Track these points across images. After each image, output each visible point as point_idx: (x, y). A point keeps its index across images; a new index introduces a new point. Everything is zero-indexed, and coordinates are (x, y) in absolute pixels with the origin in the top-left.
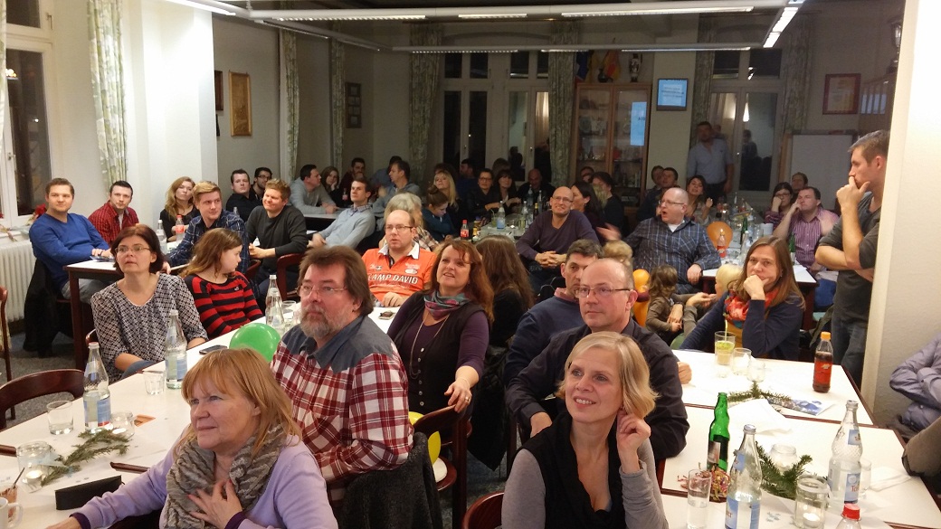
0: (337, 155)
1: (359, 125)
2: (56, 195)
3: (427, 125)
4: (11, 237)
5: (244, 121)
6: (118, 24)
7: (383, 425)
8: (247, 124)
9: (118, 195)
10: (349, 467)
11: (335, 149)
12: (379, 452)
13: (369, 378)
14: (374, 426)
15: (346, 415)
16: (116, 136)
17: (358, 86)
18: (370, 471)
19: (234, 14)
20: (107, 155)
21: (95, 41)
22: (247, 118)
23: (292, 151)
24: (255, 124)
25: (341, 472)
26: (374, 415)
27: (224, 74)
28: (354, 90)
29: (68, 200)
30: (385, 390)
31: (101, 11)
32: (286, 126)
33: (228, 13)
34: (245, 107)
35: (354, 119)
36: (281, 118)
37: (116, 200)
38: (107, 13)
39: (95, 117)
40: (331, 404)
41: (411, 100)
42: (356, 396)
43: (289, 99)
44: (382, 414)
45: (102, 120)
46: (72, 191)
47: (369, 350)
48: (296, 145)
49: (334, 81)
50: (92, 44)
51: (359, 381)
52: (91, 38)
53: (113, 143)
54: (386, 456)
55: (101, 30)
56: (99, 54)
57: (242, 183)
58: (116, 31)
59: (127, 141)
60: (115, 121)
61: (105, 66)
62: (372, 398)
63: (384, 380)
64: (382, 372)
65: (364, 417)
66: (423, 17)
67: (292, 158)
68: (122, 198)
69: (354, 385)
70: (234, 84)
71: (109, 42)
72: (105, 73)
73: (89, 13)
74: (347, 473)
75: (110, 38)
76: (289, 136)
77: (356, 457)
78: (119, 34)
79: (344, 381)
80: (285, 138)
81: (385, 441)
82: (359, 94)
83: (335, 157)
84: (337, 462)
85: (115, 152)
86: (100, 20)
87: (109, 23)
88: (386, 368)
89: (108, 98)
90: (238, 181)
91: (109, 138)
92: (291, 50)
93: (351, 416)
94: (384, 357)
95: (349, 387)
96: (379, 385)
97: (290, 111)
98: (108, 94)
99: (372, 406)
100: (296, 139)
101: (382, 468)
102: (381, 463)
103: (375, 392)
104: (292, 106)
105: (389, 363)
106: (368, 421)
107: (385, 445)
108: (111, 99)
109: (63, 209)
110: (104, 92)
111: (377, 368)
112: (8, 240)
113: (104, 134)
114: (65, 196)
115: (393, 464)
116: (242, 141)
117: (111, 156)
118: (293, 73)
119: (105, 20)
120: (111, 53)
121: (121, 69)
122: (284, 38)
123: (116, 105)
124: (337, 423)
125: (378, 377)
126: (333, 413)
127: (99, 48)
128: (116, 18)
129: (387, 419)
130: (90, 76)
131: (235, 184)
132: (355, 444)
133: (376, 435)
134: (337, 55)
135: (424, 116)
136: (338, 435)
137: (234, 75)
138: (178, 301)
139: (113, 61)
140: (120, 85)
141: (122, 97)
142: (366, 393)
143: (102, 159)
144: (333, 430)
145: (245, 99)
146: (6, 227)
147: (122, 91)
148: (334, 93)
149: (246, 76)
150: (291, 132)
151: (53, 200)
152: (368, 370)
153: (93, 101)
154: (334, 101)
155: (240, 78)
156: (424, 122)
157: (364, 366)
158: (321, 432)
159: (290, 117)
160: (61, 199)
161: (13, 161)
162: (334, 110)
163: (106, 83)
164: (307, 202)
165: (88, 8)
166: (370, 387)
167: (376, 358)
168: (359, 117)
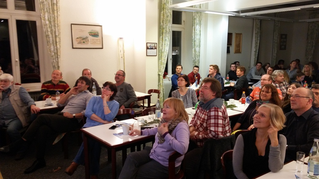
0: (274, 59)
1: (285, 49)
2: (178, 69)
3: (314, 48)
4: (169, 80)
5: (239, 48)
6: (201, 22)
7: (215, 126)
8: (240, 49)
9: (195, 70)
10: (206, 136)
11: (273, 57)
12: (214, 134)
13: (212, 113)
14: (212, 126)
15: (207, 123)
16: (198, 53)
17: (286, 35)
18: (211, 138)
19: (235, 15)
20: (194, 59)
21: (194, 27)
22: (240, 47)
23: (255, 58)
24: (243, 49)
25: (204, 137)
26: (213, 123)
27: (233, 34)
28: (284, 36)
29: (181, 70)
30: (216, 117)
31: (196, 19)
32: (254, 49)
33: (233, 15)
34: (239, 44)
35: (283, 47)
36: (252, 47)
37: (194, 71)
38: (198, 19)
39: (193, 48)
40: (204, 119)
41: (308, 38)
42: (209, 118)
43: (256, 41)
44: (215, 123)
45: (194, 49)
46: (182, 68)
47: (214, 106)
48: (257, 56)
49: (275, 33)
50: (193, 28)
51: (210, 114)
52: (193, 26)
53: (196, 55)
54: (215, 135)
55: (196, 24)
56: (195, 31)
57: (233, 67)
58: (200, 24)
59: (200, 55)
60: (197, 49)
61: (196, 34)
62: (213, 119)
63: (216, 114)
64: (216, 112)
65: (210, 124)
66: (300, 9)
67: (255, 60)
68: (196, 71)
69: (209, 115)
70: (236, 37)
71: (197, 27)
72: (196, 36)
73: (193, 19)
74: (205, 138)
75: (198, 26)
76: (254, 53)
77: (208, 134)
78: (201, 24)
79: (207, 114)
80: (253, 53)
81: (215, 131)
82: (286, 38)
83: (273, 60)
84: (203, 134)
85: (196, 58)
86: (195, 21)
87: (198, 22)
88: (218, 111)
89: (196, 43)
90: (232, 67)
91: (195, 54)
92: (258, 24)
93: (208, 123)
94: (218, 108)
95: (208, 115)
96: (215, 116)
97: (256, 44)
98: (196, 42)
99: (212, 121)
100: (257, 54)
101: (214, 138)
102: (214, 136)
103: (214, 117)
104: (256, 43)
105: (219, 110)
106: (211, 125)
107: (215, 132)
108: (197, 43)
109: (179, 72)
110: (195, 41)
111: (215, 111)
112: (168, 81)
113: (194, 53)
114: (180, 69)
115: (217, 138)
116: (238, 55)
117: (195, 59)
118: (258, 32)
119: (197, 21)
120: (198, 30)
121: (200, 34)
122: (255, 21)
123: (198, 44)
124: (205, 125)
125: (215, 113)
126: (204, 122)
127: (195, 29)
128: (200, 20)
129: (216, 125)
130: (192, 37)
131: (231, 68)
132: (208, 131)
133: (212, 129)
134: (277, 25)
135: (312, 45)
136: (205, 128)
137: (237, 34)
138: (192, 95)
139: (198, 32)
140: (200, 39)
141: (200, 42)
142: (211, 117)
143: (193, 60)
144: (204, 126)
145: (240, 41)
146: (169, 77)
147: (200, 41)
148: (274, 38)
149: (241, 34)
150: (255, 52)
151: (177, 70)
152: (213, 111)
153: (192, 44)
154: (274, 41)
155: (239, 35)
156: (312, 47)
157: (212, 110)
158: (201, 126)
159: (255, 47)
160: (179, 70)
161: (172, 60)
162: (274, 44)
163: (196, 38)
164: (256, 74)
165: (193, 18)
166: (212, 116)
167: (215, 108)
168: (285, 46)
